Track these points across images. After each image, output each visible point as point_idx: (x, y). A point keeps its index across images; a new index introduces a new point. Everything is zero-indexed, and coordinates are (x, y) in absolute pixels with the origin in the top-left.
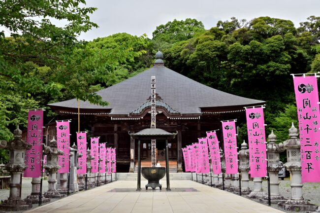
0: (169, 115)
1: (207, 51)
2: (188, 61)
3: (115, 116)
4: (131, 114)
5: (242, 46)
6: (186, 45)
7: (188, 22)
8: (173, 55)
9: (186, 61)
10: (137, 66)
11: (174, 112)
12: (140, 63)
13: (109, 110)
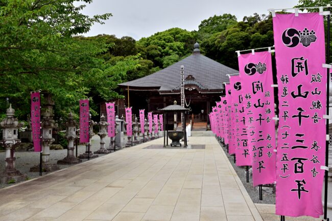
0: (200, 91)
1: (235, 40)
2: (221, 48)
3: (162, 92)
4: (173, 90)
5: (261, 35)
6: (220, 35)
7: (225, 16)
8: (210, 43)
9: (219, 48)
10: (186, 52)
11: (204, 88)
12: (188, 49)
13: (159, 88)
